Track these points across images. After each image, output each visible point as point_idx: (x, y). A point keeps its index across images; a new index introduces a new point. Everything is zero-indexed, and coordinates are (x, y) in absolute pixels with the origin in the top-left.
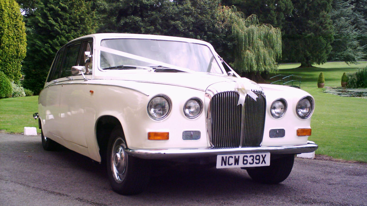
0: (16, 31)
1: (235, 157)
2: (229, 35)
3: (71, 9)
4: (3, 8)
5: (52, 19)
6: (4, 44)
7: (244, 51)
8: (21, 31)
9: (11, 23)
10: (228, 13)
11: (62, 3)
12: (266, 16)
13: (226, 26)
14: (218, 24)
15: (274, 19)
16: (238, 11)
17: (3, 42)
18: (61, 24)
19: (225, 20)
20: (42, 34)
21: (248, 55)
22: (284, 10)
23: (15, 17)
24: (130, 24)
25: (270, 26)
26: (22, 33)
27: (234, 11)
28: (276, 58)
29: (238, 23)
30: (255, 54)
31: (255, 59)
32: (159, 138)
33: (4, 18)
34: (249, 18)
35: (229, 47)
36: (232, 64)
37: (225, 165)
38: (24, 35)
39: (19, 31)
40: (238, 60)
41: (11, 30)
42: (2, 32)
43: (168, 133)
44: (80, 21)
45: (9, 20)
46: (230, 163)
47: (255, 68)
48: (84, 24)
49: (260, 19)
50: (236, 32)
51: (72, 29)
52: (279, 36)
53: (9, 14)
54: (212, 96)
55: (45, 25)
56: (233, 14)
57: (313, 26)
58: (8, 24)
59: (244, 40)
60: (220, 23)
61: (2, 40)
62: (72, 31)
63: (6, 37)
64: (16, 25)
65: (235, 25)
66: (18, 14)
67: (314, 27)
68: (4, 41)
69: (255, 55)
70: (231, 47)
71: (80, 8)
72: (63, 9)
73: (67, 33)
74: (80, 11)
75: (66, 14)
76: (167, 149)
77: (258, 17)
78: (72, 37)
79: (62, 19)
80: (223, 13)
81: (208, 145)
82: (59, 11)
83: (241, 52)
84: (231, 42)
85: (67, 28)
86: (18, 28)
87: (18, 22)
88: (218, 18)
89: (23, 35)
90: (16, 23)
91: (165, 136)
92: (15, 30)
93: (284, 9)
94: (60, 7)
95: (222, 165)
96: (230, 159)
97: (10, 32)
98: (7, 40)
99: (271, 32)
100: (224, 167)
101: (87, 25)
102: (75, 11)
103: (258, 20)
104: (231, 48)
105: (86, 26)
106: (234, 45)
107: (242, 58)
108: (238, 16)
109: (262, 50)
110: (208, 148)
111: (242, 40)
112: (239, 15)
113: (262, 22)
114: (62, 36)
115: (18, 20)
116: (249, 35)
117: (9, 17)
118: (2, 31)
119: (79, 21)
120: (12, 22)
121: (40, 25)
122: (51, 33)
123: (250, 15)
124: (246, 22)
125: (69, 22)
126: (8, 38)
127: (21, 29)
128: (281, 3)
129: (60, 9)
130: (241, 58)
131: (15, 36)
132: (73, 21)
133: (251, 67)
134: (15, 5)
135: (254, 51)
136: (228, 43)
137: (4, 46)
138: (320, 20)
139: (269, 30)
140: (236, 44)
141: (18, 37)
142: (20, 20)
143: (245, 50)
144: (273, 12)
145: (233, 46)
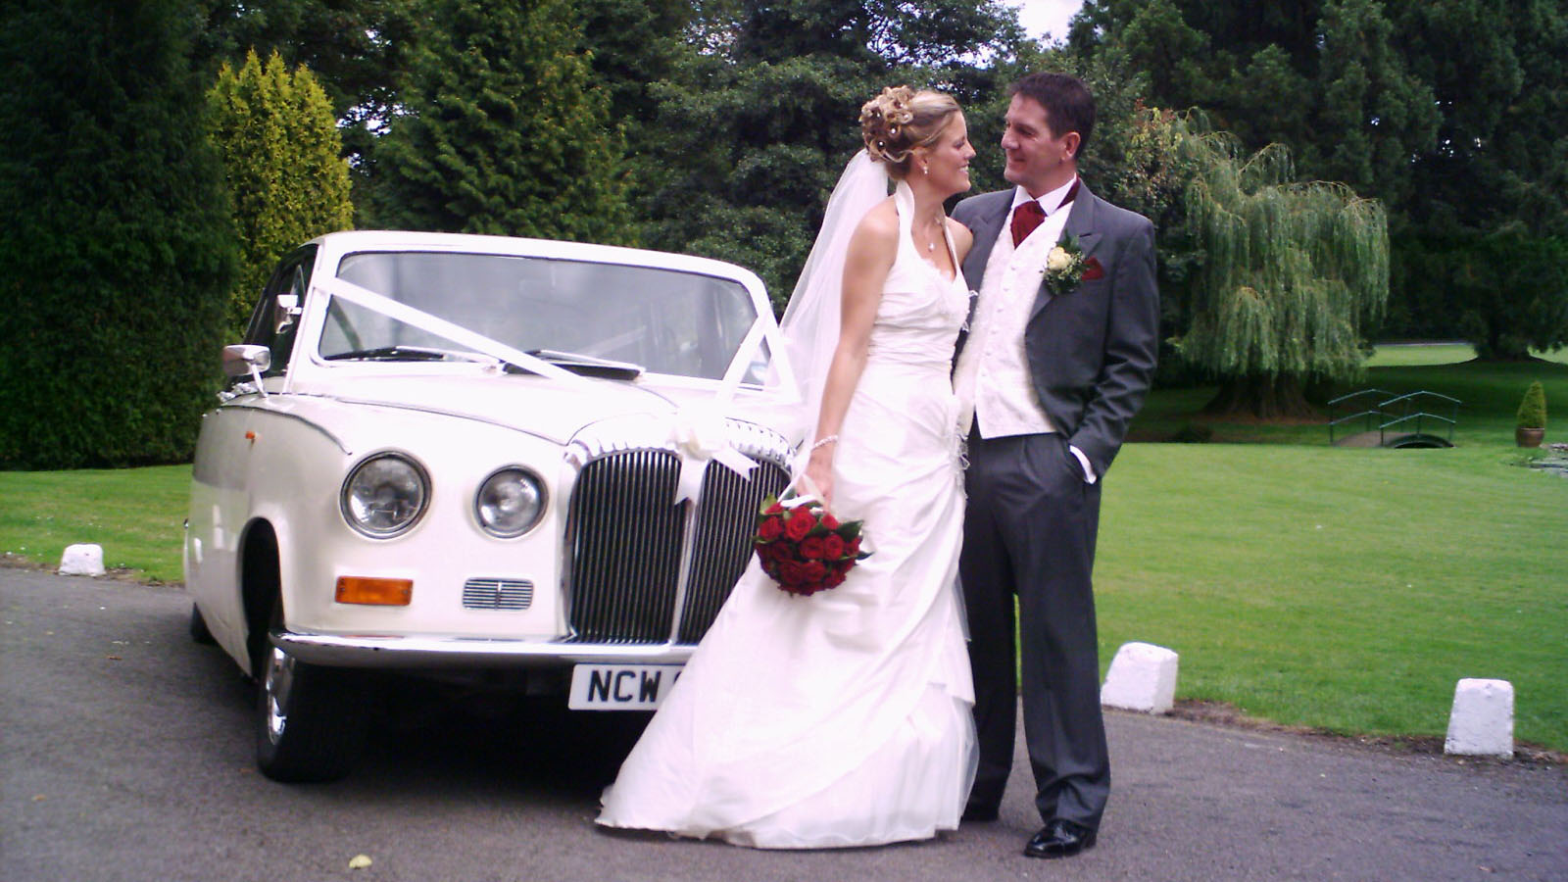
0: (314, 194)
1: (644, 674)
2: (1173, 225)
3: (528, 111)
4: (268, 106)
5: (452, 150)
6: (265, 240)
7: (1230, 290)
8: (332, 193)
9: (294, 161)
10: (1173, 134)
11: (492, 88)
12: (1327, 152)
13: (1163, 190)
14: (1130, 179)
15: (1361, 163)
16: (1216, 128)
17: (260, 233)
18: (489, 171)
19: (1159, 163)
20: (414, 206)
21: (1243, 307)
22: (1402, 127)
23: (313, 140)
24: (777, 174)
25: (1344, 191)
26: (337, 201)
27: (1196, 128)
28: (1361, 321)
29: (1211, 178)
30: (1272, 303)
31: (1273, 324)
32: (375, 597)
33: (271, 142)
34: (1256, 157)
35: (1171, 273)
36: (1177, 342)
37: (604, 697)
38: (344, 210)
39: (323, 191)
40: (1203, 325)
41: (294, 190)
42: (261, 194)
43: (409, 584)
44: (567, 161)
45: (287, 147)
46: (623, 693)
47: (1269, 359)
48: (582, 173)
49: (1302, 161)
50: (1200, 213)
51: (531, 191)
52: (1381, 231)
53: (287, 128)
54: (583, 461)
55: (426, 172)
56: (1194, 141)
57: (1526, 196)
58: (284, 163)
59: (1232, 246)
60: (1138, 175)
61: (258, 226)
62: (532, 198)
63: (273, 216)
64: (314, 170)
65: (1197, 184)
66: (322, 128)
67: (1528, 200)
68: (264, 231)
69: (1273, 308)
70: (1178, 273)
71: (567, 111)
72: (499, 113)
73: (512, 205)
74: (568, 123)
75: (510, 132)
76: (402, 637)
77: (1295, 156)
78: (529, 221)
79: (492, 151)
80: (1153, 136)
81: (558, 630)
82: (479, 118)
83: (1218, 293)
84: (1179, 253)
85: (511, 187)
86: (322, 182)
87: (322, 159)
88: (1130, 155)
89: (340, 210)
90: (314, 160)
91: (397, 593)
92: (310, 189)
93: (1403, 124)
94: (485, 104)
95: (591, 698)
96: (625, 679)
97: (291, 196)
98: (278, 226)
99: (1346, 216)
100: (598, 705)
101: (592, 178)
102: (545, 122)
103: (1293, 167)
104: (1178, 277)
105: (588, 182)
106: (1192, 265)
107: (1221, 317)
108: (1214, 147)
109: (1302, 288)
110: (559, 639)
111: (1226, 247)
112: (1219, 147)
113: (1311, 176)
114: (491, 219)
115: (323, 151)
116: (1254, 226)
117: (289, 140)
118: (259, 191)
119: (562, 160)
120: (298, 157)
121: (405, 172)
122: (448, 206)
123: (1263, 147)
124: (1244, 171)
125: (520, 164)
126: (283, 218)
127: (334, 185)
128: (1389, 98)
129: (484, 113)
130: (1217, 317)
131: (310, 214)
132: (534, 159)
133: (1255, 352)
134: (313, 94)
135: (1273, 290)
136: (1169, 255)
137: (266, 248)
138: (1555, 169)
139: (1337, 207)
140: (1200, 263)
141: (322, 218)
142: (331, 149)
143: (1235, 285)
144: (1358, 135)
145: (1185, 270)
